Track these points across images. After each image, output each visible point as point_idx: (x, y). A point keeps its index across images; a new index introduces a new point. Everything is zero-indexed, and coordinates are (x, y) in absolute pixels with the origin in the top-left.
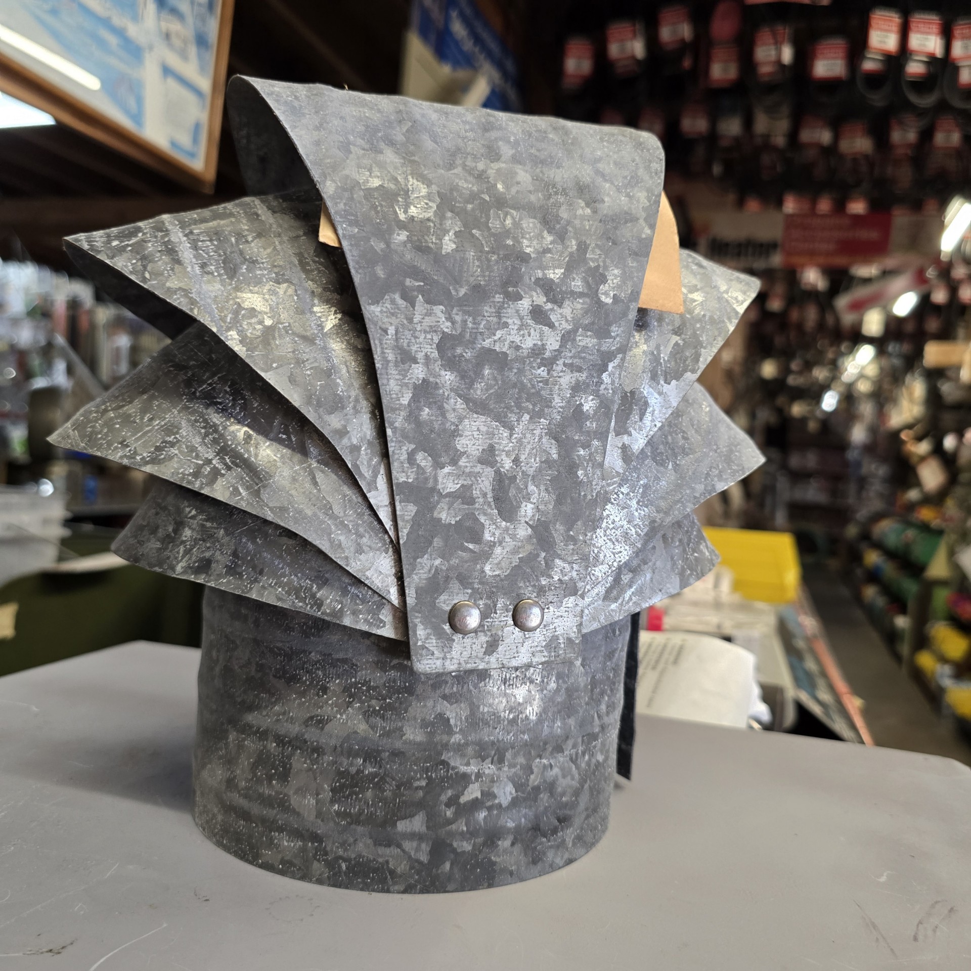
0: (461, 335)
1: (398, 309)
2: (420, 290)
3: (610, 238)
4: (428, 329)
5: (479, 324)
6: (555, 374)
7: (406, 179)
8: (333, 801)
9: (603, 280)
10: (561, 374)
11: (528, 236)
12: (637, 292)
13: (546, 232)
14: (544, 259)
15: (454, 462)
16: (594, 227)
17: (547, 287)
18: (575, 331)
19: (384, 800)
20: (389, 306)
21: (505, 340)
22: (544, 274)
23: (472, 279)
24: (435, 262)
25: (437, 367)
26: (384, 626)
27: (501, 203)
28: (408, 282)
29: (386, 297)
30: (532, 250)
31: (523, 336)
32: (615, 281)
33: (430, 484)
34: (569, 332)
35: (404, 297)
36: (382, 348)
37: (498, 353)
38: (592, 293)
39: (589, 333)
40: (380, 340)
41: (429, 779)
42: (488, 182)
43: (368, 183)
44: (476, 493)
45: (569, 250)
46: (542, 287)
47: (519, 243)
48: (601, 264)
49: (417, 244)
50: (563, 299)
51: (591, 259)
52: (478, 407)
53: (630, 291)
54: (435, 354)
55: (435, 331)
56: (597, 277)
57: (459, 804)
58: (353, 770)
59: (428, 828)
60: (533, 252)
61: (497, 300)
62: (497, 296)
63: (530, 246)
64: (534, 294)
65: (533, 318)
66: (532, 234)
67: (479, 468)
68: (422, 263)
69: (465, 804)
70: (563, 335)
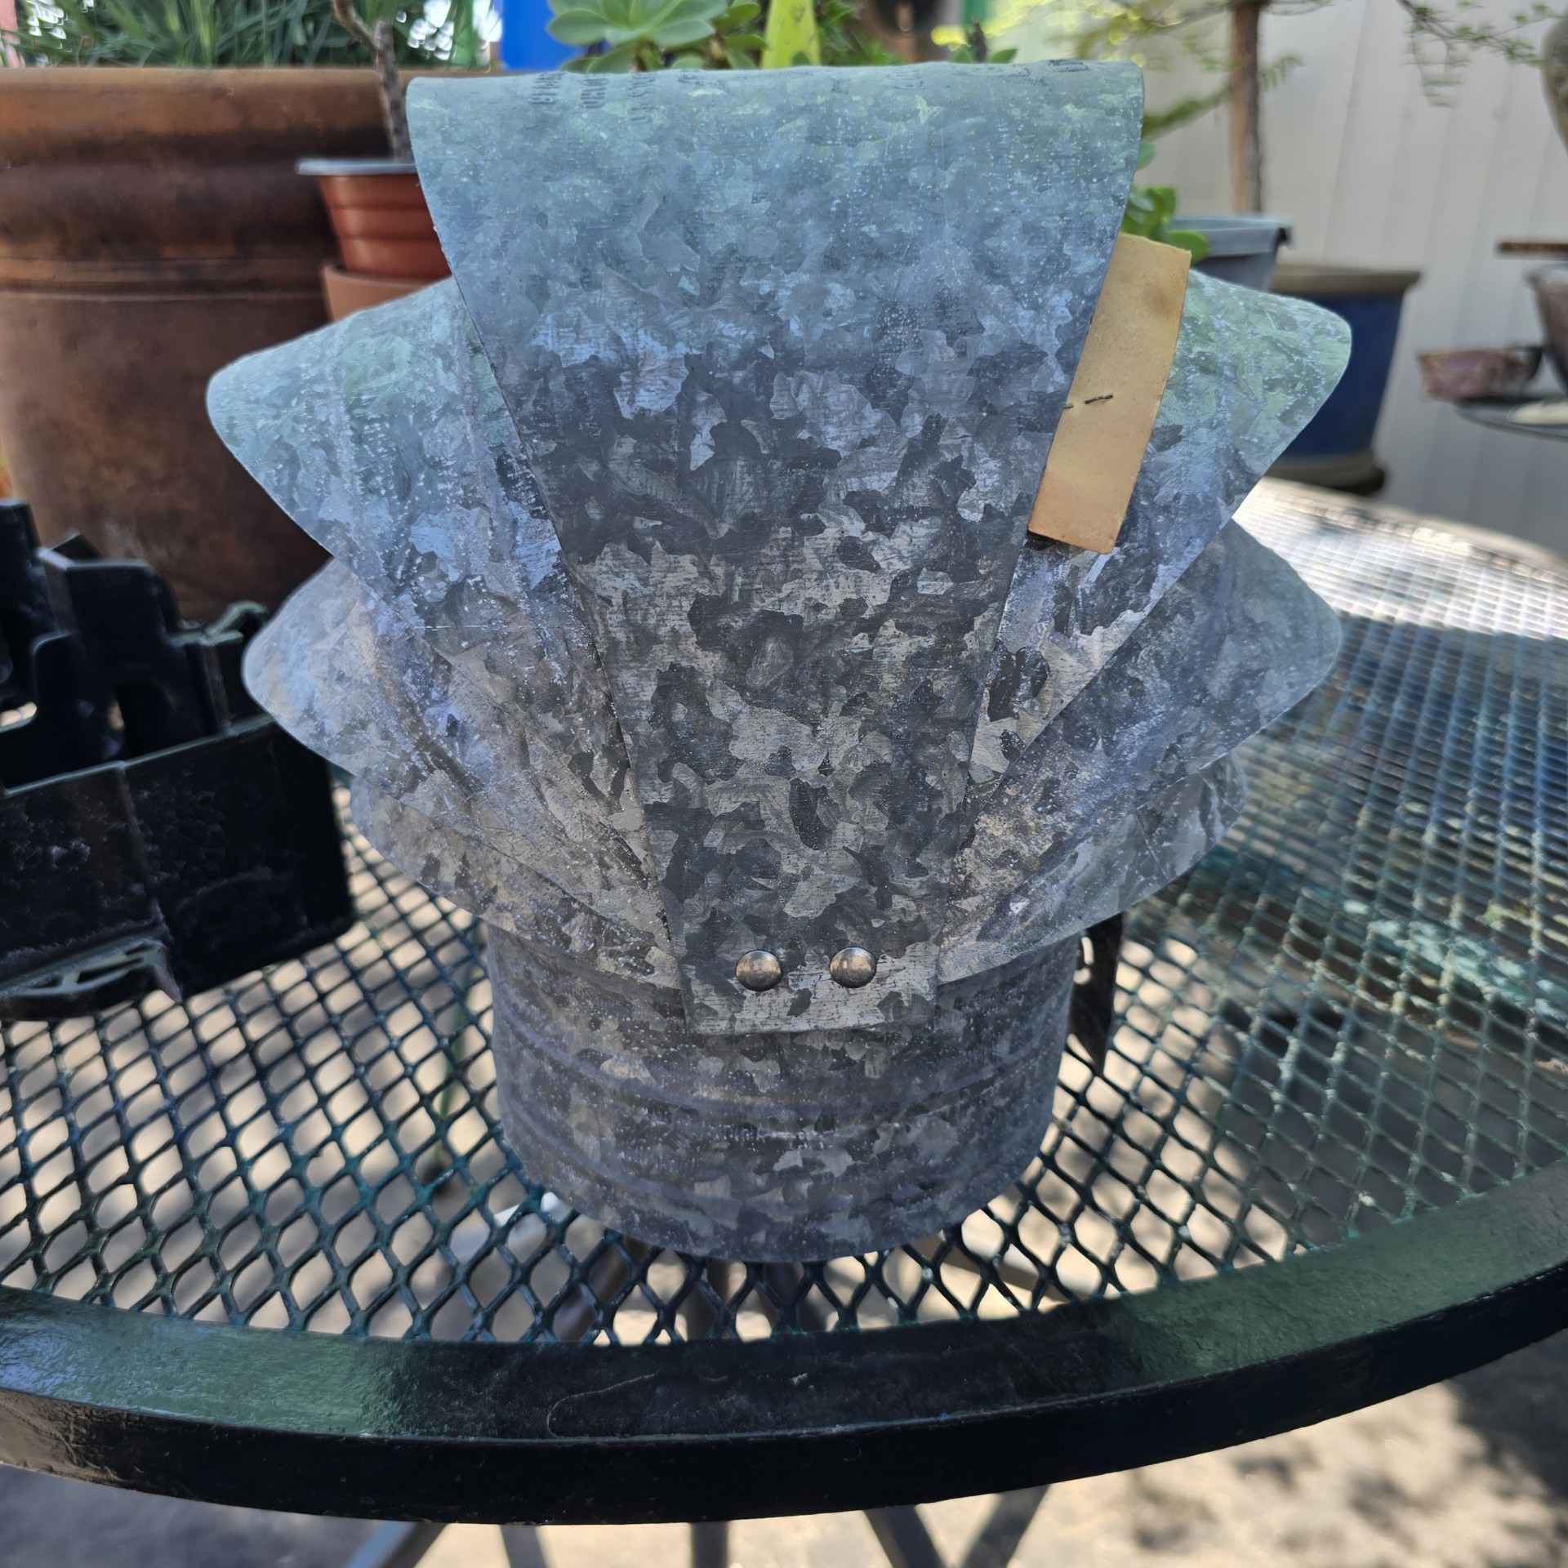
0: (727, 596)
1: (625, 566)
2: (655, 531)
3: (985, 403)
4: (673, 592)
5: (754, 577)
6: (882, 641)
7: (635, 336)
8: (618, 1149)
9: (968, 481)
10: (892, 641)
11: (835, 419)
12: (1029, 497)
13: (869, 406)
14: (862, 458)
15: (727, 774)
16: (957, 385)
17: (866, 505)
18: (915, 572)
19: (679, 1159)
20: (610, 563)
21: (797, 597)
22: (862, 483)
23: (739, 507)
24: (679, 486)
25: (690, 645)
26: (652, 972)
27: (791, 361)
28: (640, 524)
29: (606, 549)
30: (842, 443)
31: (827, 588)
32: (989, 482)
33: (695, 804)
34: (904, 576)
35: (633, 548)
36: (606, 626)
37: (786, 618)
38: (944, 507)
39: (940, 574)
40: (602, 615)
41: (731, 1141)
42: (777, 318)
43: (572, 354)
44: (765, 812)
45: (909, 435)
46: (858, 507)
47: (820, 433)
48: (965, 454)
49: (650, 457)
50: (895, 523)
51: (947, 447)
52: (761, 698)
53: (1015, 497)
54: (687, 628)
55: (685, 594)
56: (959, 477)
57: (773, 1172)
58: (639, 1120)
59: (733, 1194)
60: (845, 448)
61: (781, 536)
62: (783, 529)
63: (838, 438)
64: (844, 519)
65: (843, 559)
66: (843, 415)
67: (768, 780)
68: (659, 489)
69: (781, 1173)
70: (895, 581)
